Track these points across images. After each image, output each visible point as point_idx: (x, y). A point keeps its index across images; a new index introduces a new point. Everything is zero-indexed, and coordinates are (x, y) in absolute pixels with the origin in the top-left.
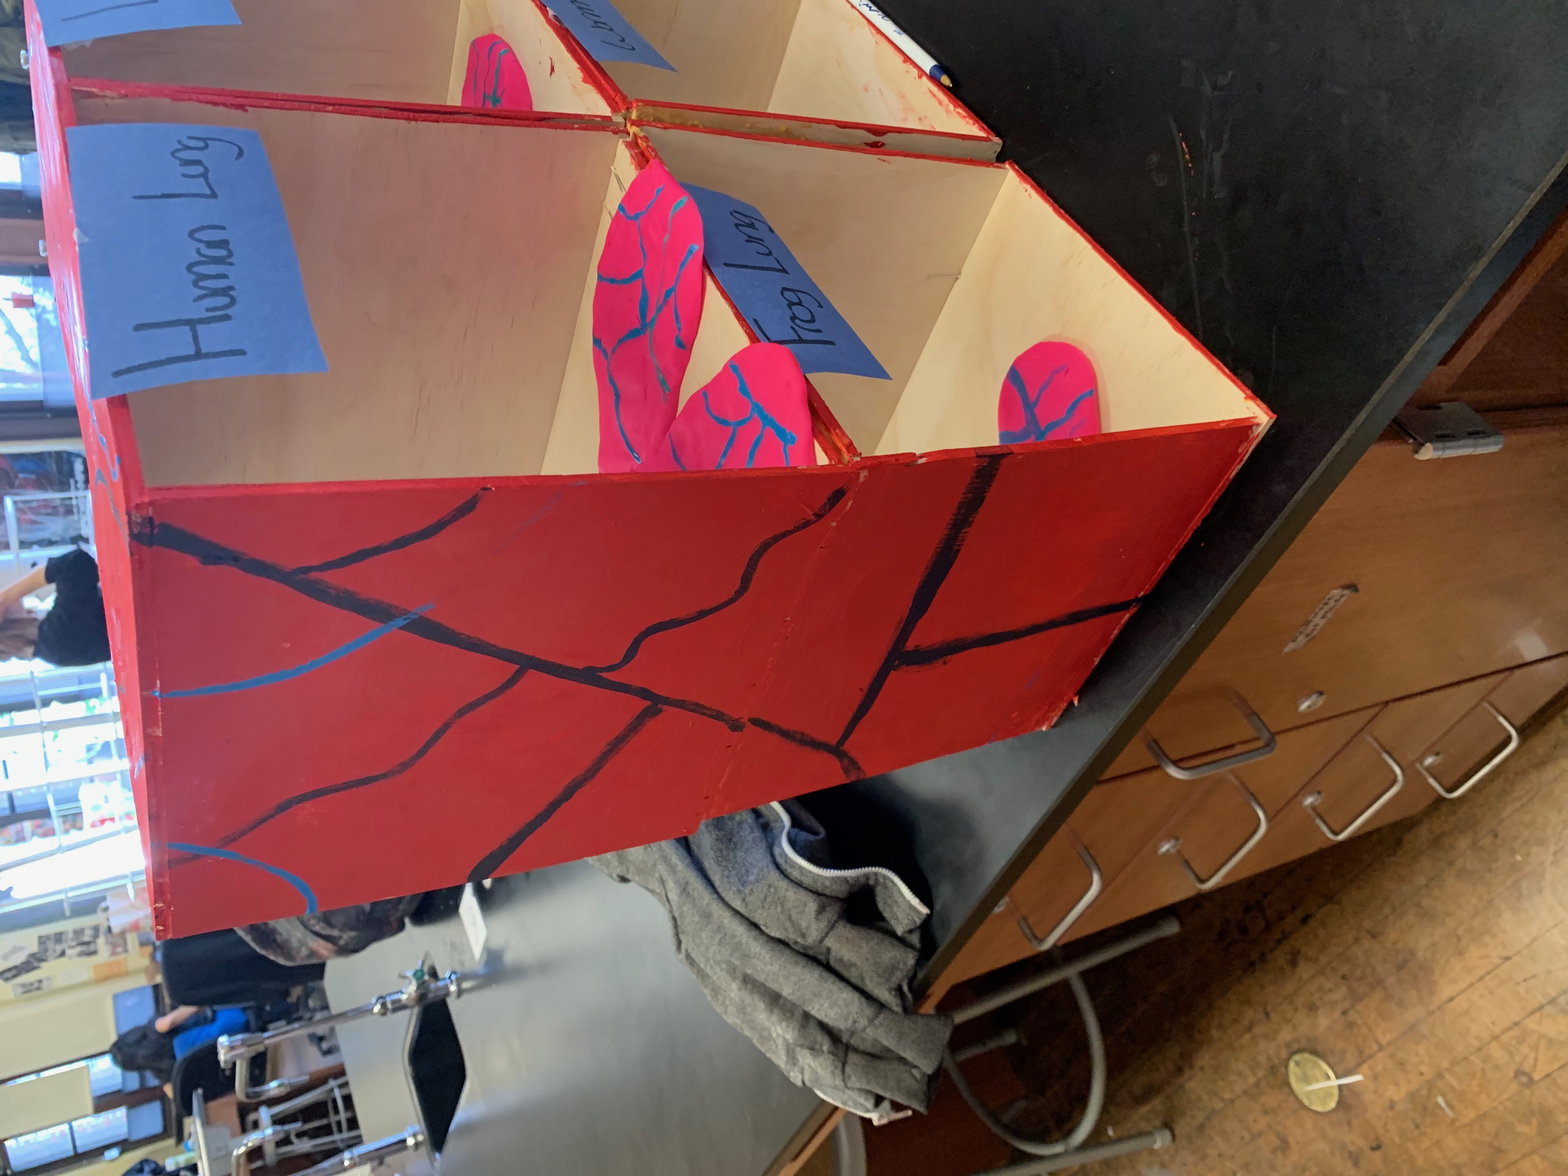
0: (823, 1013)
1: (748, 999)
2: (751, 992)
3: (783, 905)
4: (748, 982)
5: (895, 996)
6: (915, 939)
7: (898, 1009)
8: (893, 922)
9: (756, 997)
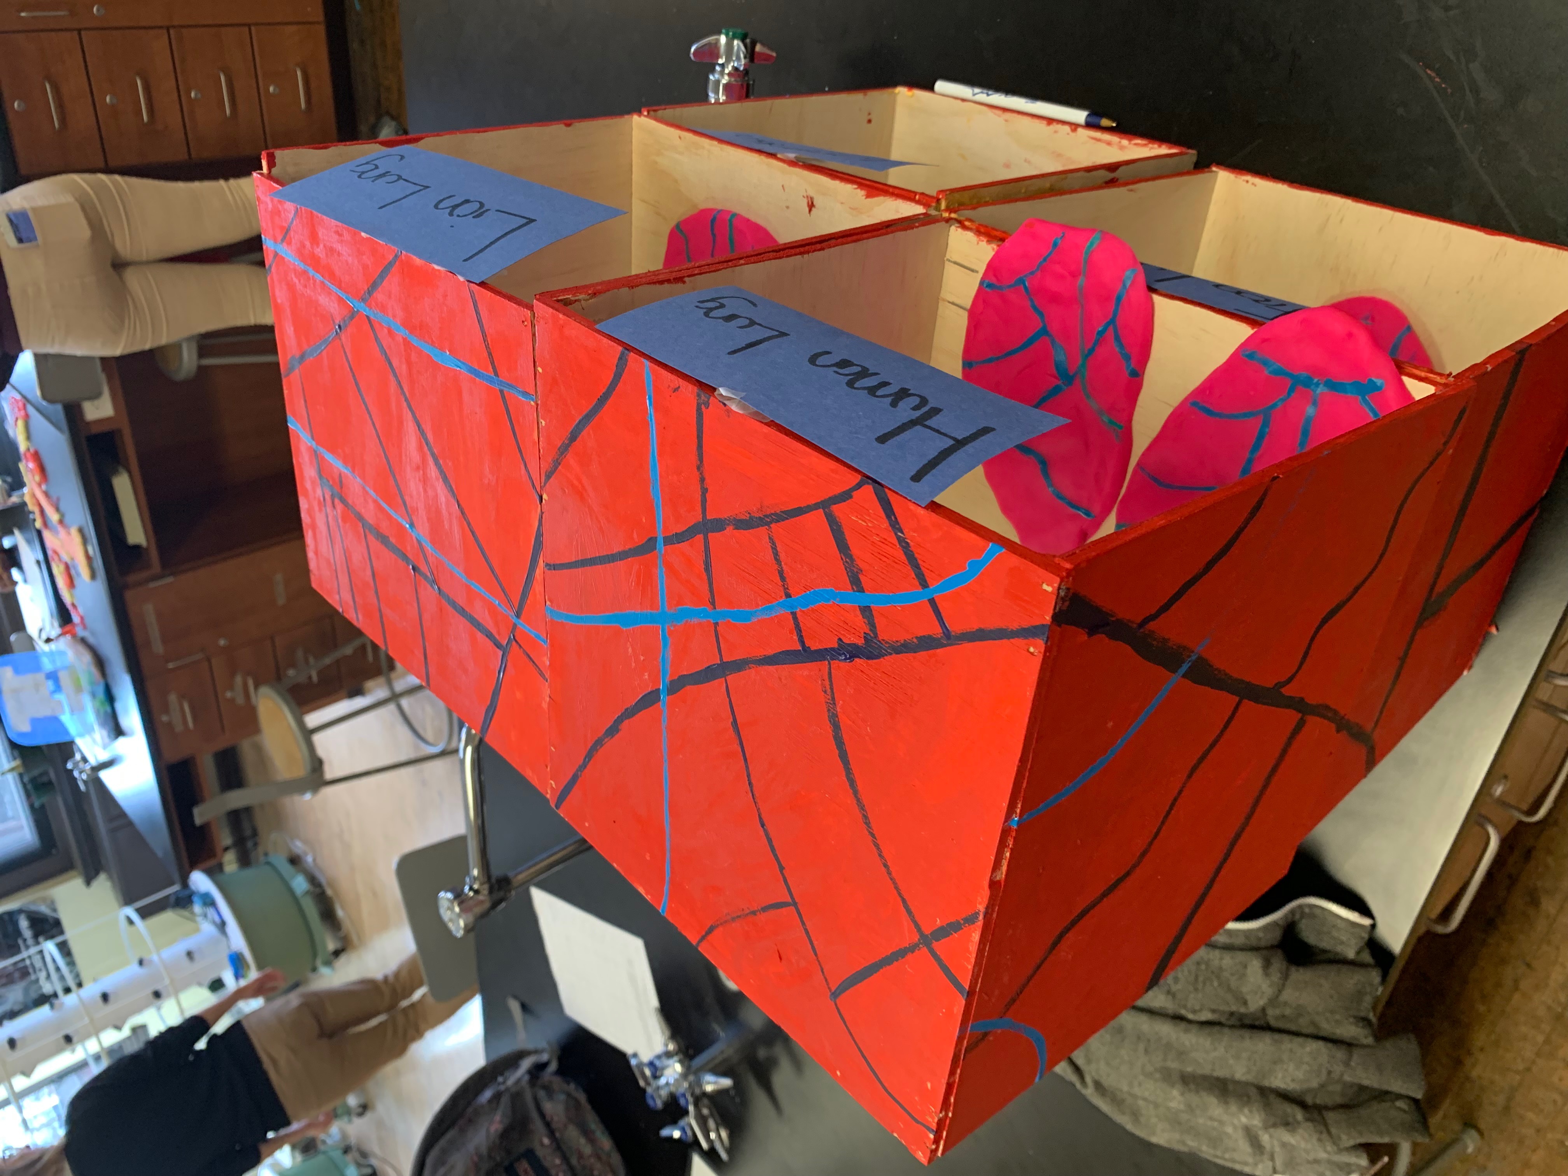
0: (1288, 1080)
1: (1194, 1099)
2: (1197, 1092)
3: (1218, 977)
4: (1190, 1081)
5: (1363, 1027)
6: (1367, 957)
7: (1370, 1040)
8: (1339, 949)
9: (1204, 1094)
